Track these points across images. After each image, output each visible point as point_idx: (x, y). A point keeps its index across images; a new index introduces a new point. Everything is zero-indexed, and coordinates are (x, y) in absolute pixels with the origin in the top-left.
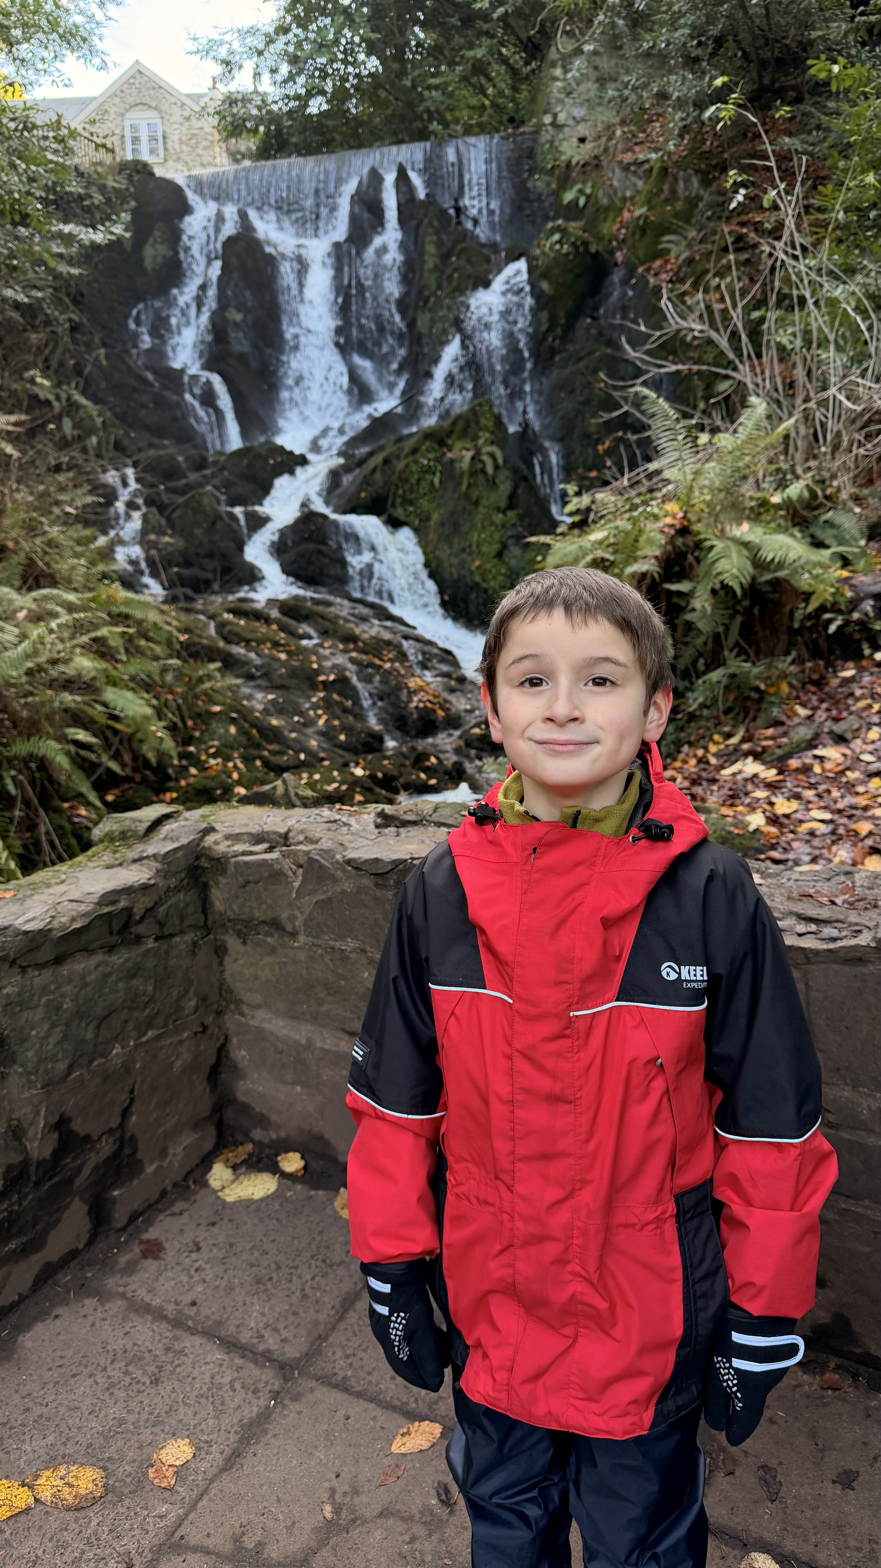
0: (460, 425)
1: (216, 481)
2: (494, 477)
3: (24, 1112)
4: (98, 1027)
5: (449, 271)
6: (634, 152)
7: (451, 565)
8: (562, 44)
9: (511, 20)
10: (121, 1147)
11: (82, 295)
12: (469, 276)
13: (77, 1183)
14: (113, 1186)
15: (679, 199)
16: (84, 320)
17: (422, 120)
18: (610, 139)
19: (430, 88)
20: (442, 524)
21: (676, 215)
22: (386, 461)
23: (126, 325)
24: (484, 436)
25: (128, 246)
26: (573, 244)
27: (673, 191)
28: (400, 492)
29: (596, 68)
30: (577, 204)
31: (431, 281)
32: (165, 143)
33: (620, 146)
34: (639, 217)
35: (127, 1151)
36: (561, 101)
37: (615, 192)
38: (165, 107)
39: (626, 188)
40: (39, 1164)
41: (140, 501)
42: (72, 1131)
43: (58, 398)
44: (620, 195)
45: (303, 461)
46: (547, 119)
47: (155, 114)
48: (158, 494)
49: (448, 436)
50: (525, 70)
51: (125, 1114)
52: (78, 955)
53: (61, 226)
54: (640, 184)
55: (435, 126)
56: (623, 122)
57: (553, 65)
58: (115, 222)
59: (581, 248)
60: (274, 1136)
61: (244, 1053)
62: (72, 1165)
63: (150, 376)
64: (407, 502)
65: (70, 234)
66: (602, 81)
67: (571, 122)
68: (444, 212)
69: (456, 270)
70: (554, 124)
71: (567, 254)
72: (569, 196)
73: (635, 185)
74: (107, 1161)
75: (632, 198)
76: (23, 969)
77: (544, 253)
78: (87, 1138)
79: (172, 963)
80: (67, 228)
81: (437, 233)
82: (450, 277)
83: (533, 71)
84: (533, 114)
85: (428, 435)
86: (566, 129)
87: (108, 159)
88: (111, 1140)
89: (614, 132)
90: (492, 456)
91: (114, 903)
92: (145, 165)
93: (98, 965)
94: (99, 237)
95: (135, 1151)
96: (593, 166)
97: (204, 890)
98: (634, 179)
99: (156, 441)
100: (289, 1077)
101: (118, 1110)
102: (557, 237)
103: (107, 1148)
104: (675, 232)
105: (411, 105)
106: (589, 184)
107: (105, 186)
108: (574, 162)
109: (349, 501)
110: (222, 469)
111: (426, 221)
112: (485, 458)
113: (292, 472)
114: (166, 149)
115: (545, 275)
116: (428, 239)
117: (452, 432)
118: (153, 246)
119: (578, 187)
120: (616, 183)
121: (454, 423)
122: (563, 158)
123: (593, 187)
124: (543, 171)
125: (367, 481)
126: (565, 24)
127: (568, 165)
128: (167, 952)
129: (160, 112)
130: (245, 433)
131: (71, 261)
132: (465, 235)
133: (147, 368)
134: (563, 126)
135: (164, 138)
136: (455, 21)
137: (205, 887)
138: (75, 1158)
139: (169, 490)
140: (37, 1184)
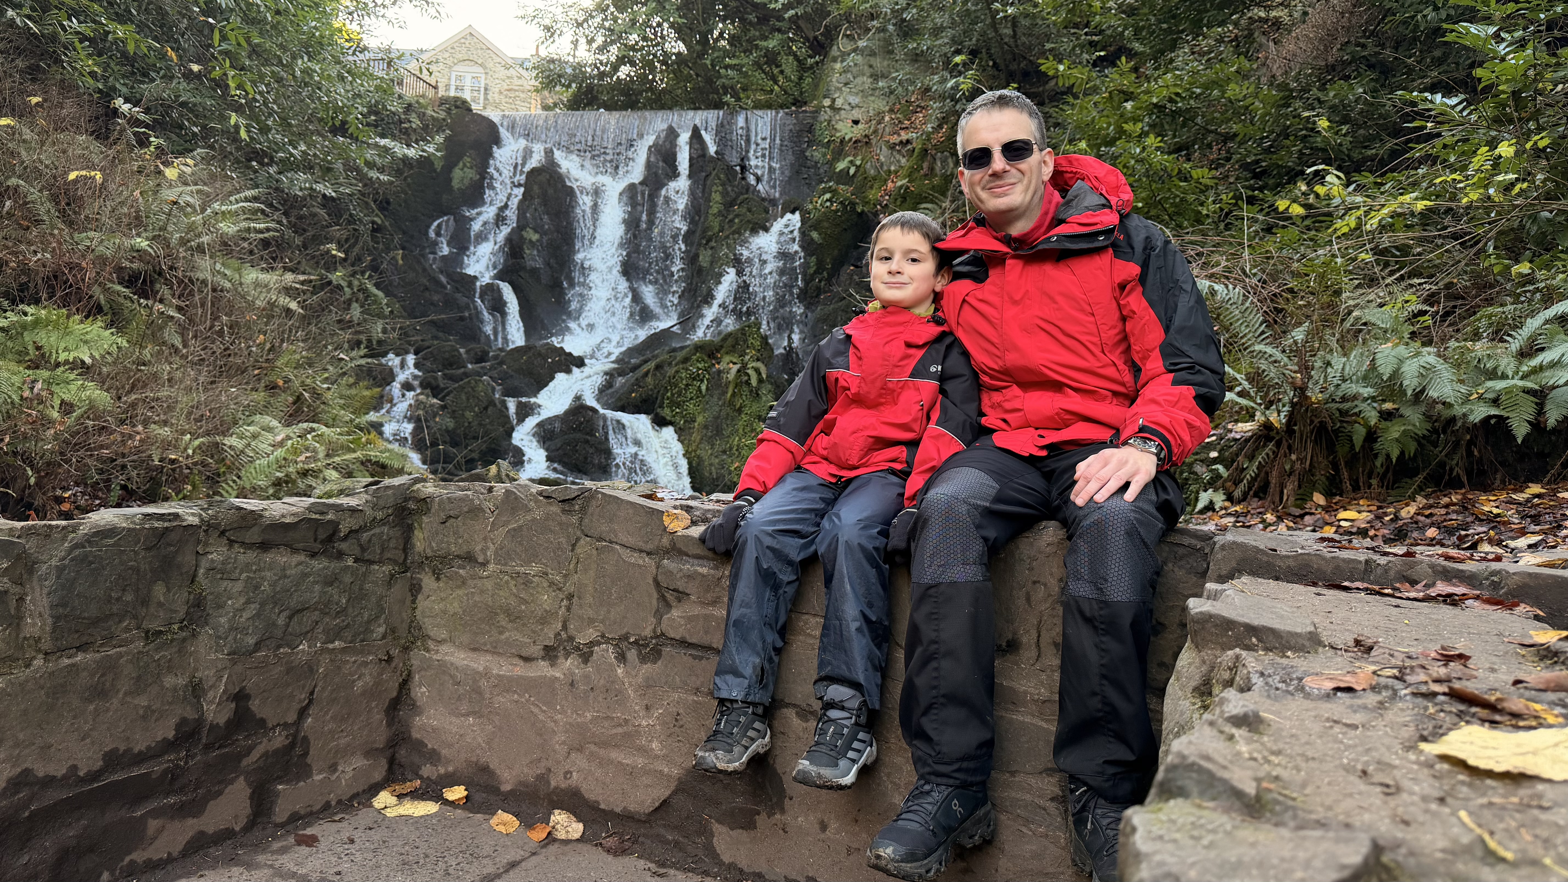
0: (730, 341)
1: (495, 374)
2: (758, 389)
3: (206, 674)
4: (290, 618)
5: (730, 217)
6: (899, 135)
7: (711, 465)
8: (842, 44)
9: (801, 23)
10: (292, 745)
11: (388, 203)
12: (749, 221)
13: (245, 762)
14: (280, 779)
15: (936, 175)
16: (387, 224)
17: (718, 93)
18: (879, 123)
19: (727, 67)
20: (706, 427)
21: (933, 188)
22: (658, 367)
23: (426, 233)
24: (751, 353)
25: (438, 165)
26: (841, 202)
27: (932, 169)
28: (669, 394)
29: (871, 66)
30: (848, 172)
31: (716, 224)
32: (486, 94)
33: (887, 129)
34: (901, 187)
35: (298, 750)
36: (840, 89)
37: (882, 165)
38: (490, 65)
39: (891, 163)
40: (213, 727)
41: (416, 383)
42: (249, 709)
43: (350, 285)
44: (885, 168)
45: (580, 362)
46: (827, 102)
47: (481, 70)
48: (436, 379)
49: (718, 351)
50: (810, 61)
51: (303, 713)
52: (282, 548)
53: (378, 139)
54: (903, 161)
55: (728, 98)
56: (891, 111)
57: (835, 60)
58: (429, 142)
59: (848, 207)
60: (442, 771)
61: (424, 689)
62: (243, 743)
63: (443, 279)
64: (674, 404)
65: (385, 146)
66: (875, 77)
67: (847, 107)
68: (730, 168)
69: (737, 216)
70: (832, 107)
71: (837, 211)
72: (841, 166)
73: (899, 161)
74: (276, 752)
75: (896, 172)
76: (231, 543)
77: (816, 209)
78: (262, 722)
79: (367, 586)
80: (383, 142)
81: (723, 185)
82: (731, 221)
83: (817, 63)
84: (814, 97)
85: (700, 347)
86: (843, 112)
87: (430, 93)
88: (284, 733)
89: (883, 118)
90: (757, 370)
91: (322, 513)
92: (464, 102)
93: (300, 564)
94: (411, 153)
95: (306, 754)
96: (864, 143)
97: (408, 532)
98: (898, 156)
99: (441, 334)
100: (464, 708)
101: (296, 706)
102: (828, 196)
103: (279, 740)
104: (932, 202)
105: (710, 81)
106: (859, 158)
107: (424, 114)
108: (847, 138)
109: (620, 399)
110: (501, 363)
111: (714, 173)
112: (750, 372)
113: (568, 371)
114: (486, 99)
115: (815, 227)
116: (714, 188)
117: (722, 347)
118: (462, 169)
119: (850, 158)
120: (882, 158)
121: (725, 339)
122: (838, 135)
123: (862, 160)
124: (820, 144)
125: (638, 383)
126: (846, 29)
127: (842, 141)
128: (364, 575)
129: (485, 68)
130: (528, 333)
131: (381, 170)
132: (748, 188)
133: (442, 272)
134: (840, 109)
135: (486, 89)
136: (752, 18)
137: (410, 529)
138: (246, 738)
139: (445, 376)
140: (208, 747)
